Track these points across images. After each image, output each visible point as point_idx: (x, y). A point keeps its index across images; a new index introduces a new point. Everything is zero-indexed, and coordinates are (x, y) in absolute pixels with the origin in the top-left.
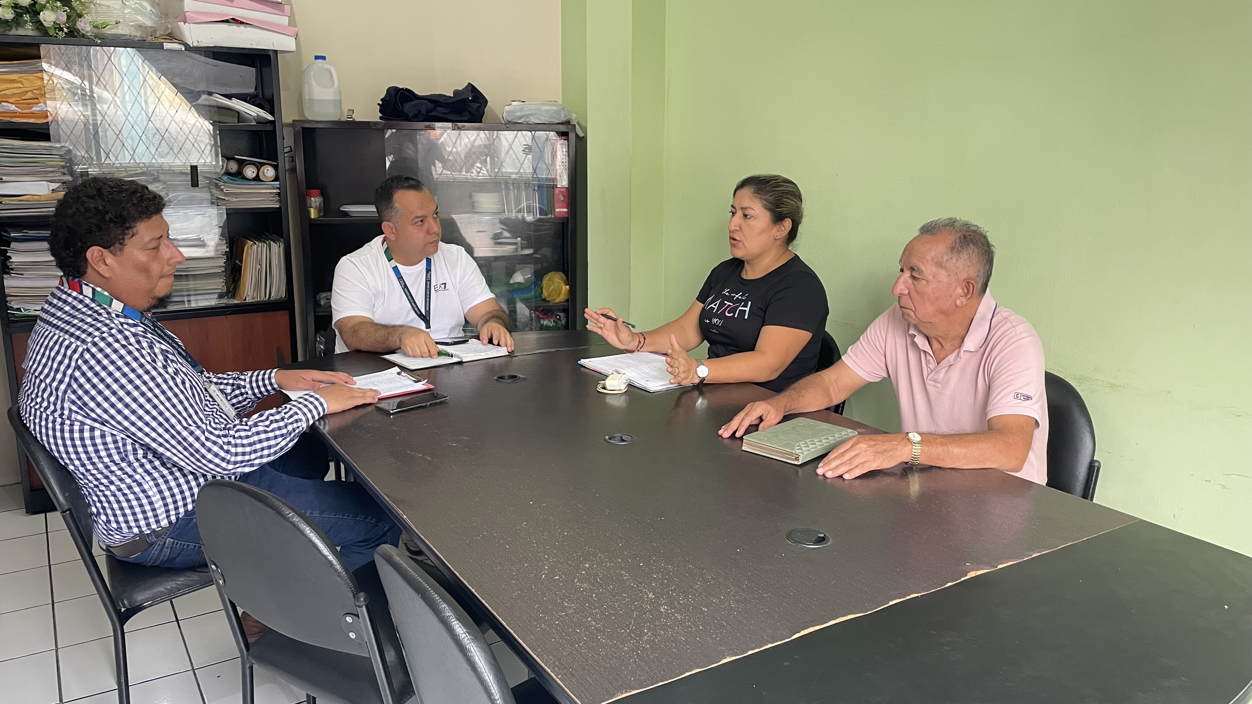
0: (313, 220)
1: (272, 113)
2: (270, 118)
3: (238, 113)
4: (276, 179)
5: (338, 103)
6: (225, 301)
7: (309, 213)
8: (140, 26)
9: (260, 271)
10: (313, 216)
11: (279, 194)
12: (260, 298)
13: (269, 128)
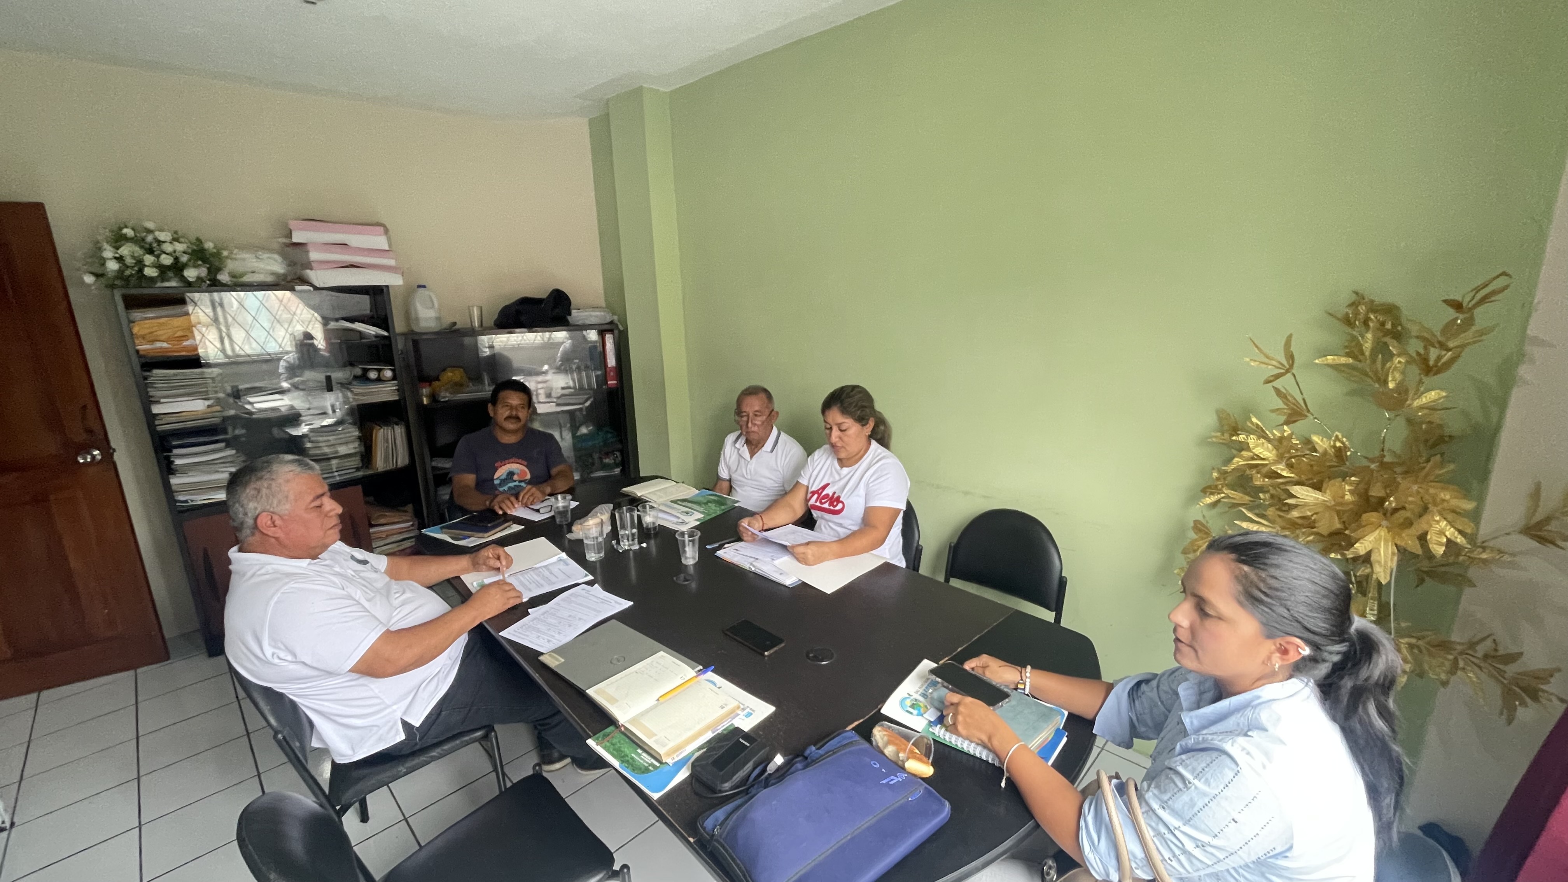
0: (426, 405)
1: (387, 330)
2: (386, 334)
3: (360, 332)
4: (394, 378)
5: (438, 319)
6: (360, 474)
7: (422, 401)
8: (273, 274)
9: (387, 447)
10: (425, 402)
11: (398, 390)
12: (389, 468)
13: (387, 342)
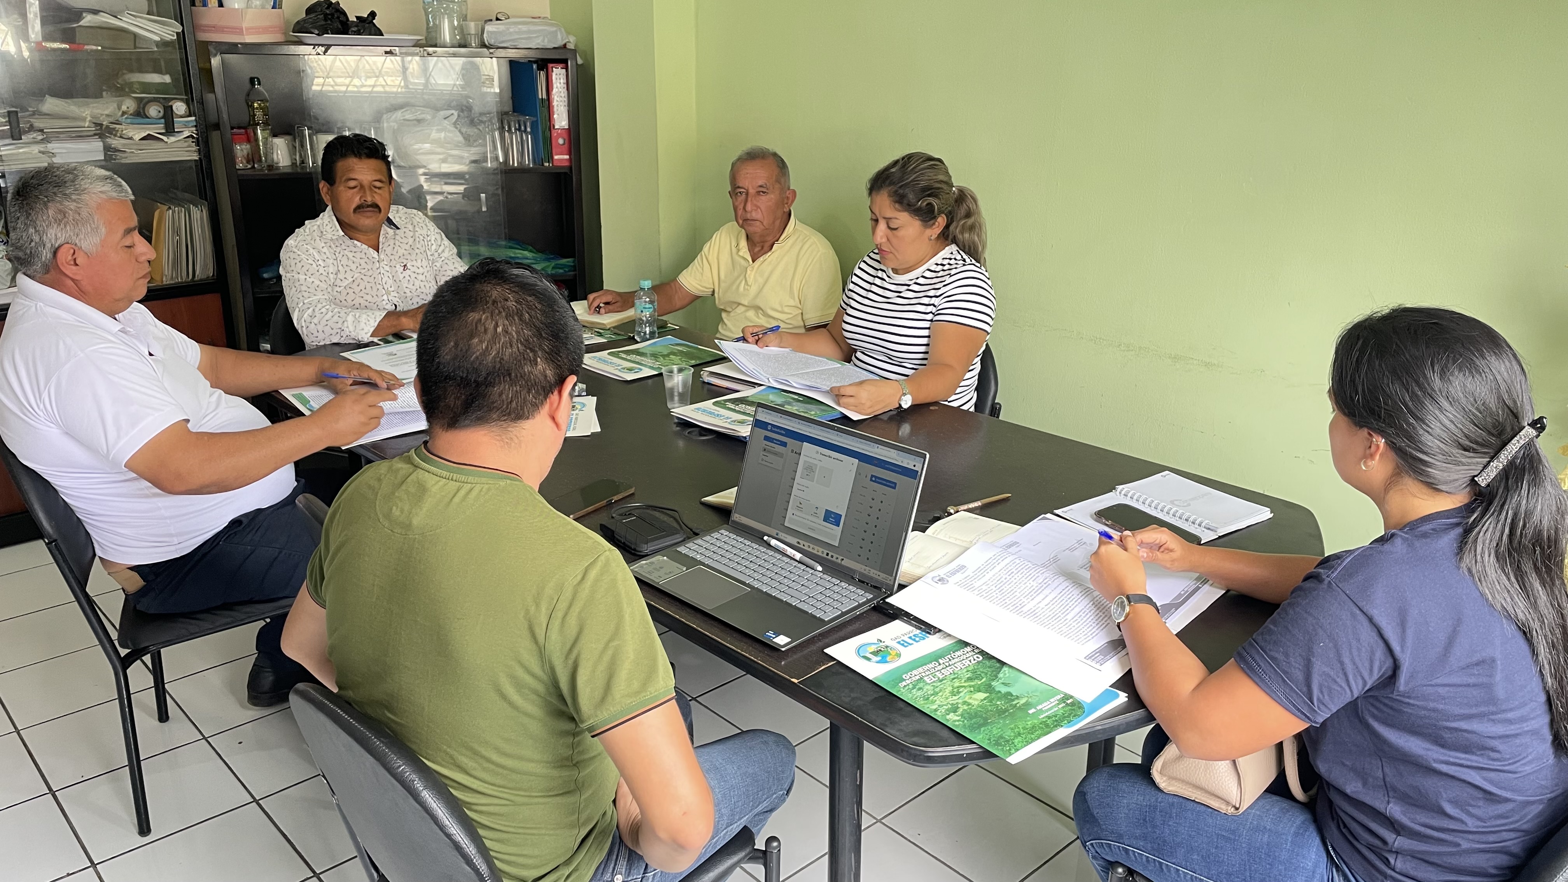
3: (135, 36)
7: (237, 165)
9: (178, 243)
10: (242, 168)
11: (198, 144)
12: (182, 278)
